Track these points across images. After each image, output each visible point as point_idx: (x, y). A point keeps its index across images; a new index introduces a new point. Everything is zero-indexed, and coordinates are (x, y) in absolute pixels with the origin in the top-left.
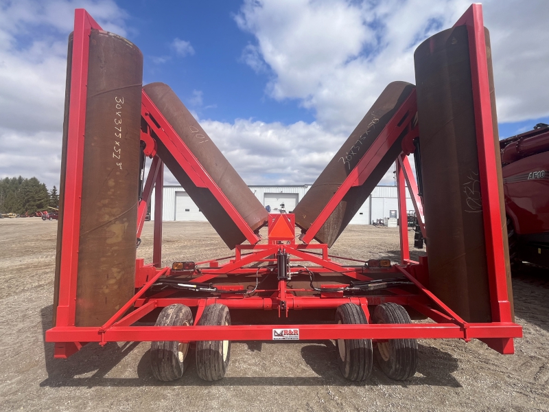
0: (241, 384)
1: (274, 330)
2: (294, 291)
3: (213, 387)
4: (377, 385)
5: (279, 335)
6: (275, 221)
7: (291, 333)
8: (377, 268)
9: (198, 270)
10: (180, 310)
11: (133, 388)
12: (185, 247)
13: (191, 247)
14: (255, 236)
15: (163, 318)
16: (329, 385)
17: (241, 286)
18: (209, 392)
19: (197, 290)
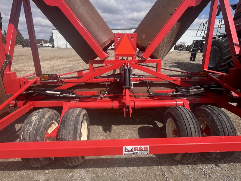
0: (98, 167)
1: (124, 147)
2: (134, 95)
3: (77, 170)
4: (197, 164)
5: (129, 151)
6: (120, 40)
7: (141, 149)
8: (197, 78)
9: (61, 80)
10: (44, 115)
11: (14, 173)
12: (70, 61)
13: (74, 61)
14: (105, 53)
15: (26, 125)
16: (163, 166)
17: (96, 91)
18: (73, 176)
19: (61, 96)
